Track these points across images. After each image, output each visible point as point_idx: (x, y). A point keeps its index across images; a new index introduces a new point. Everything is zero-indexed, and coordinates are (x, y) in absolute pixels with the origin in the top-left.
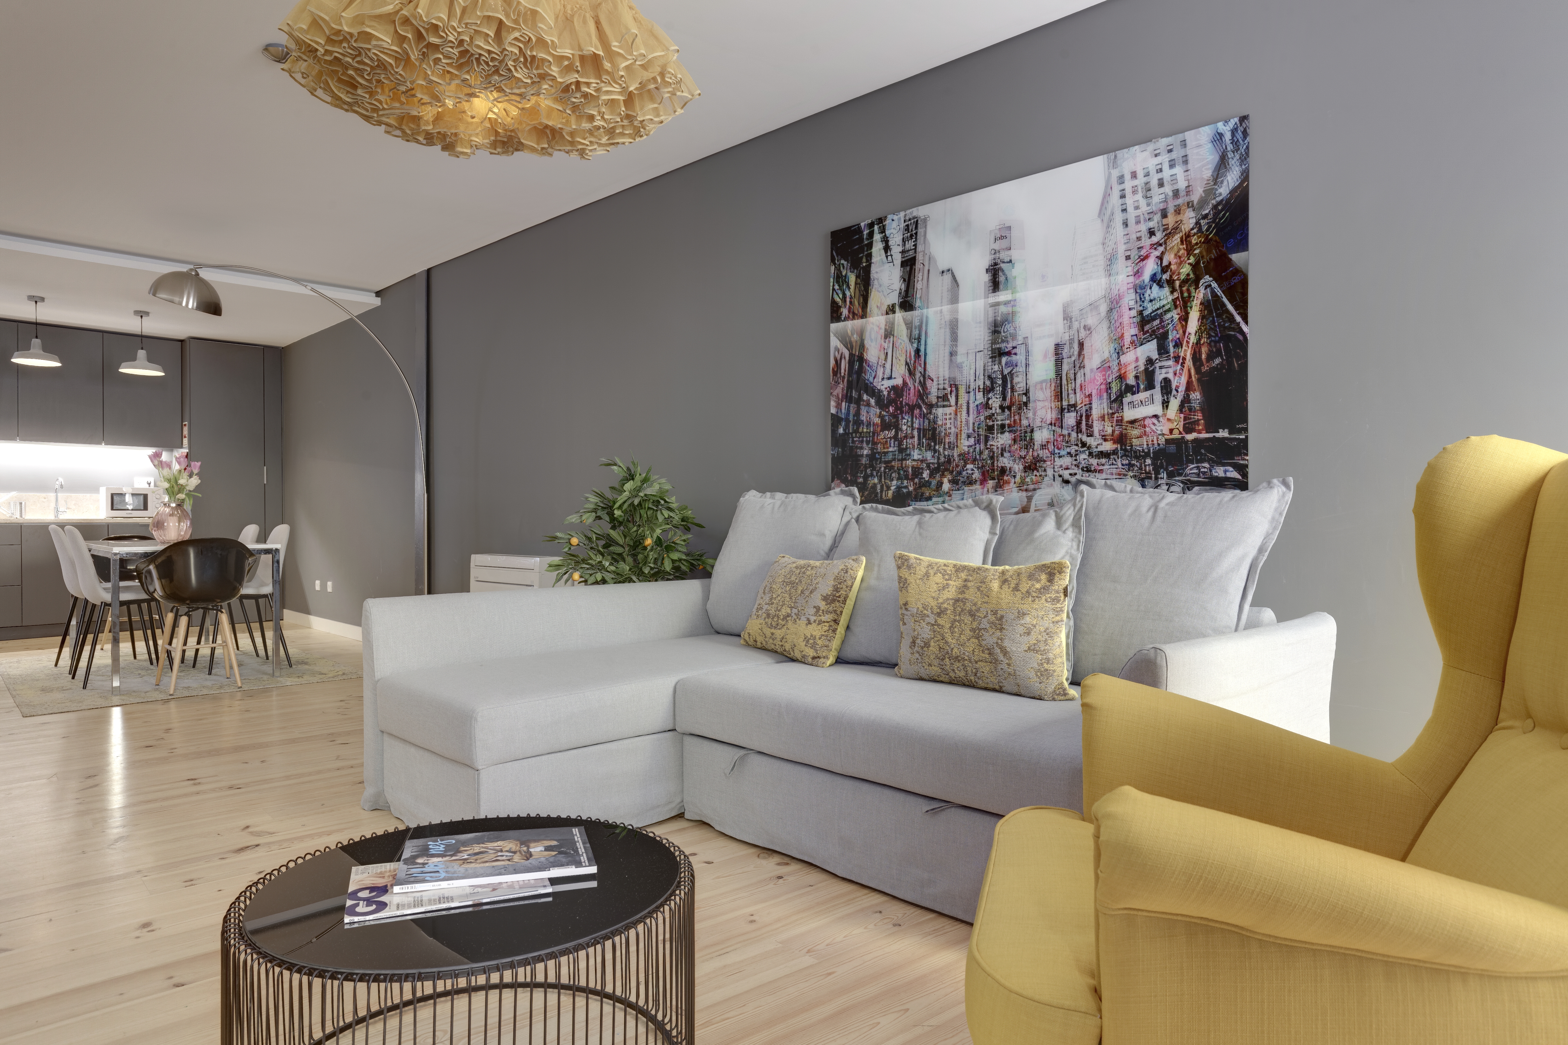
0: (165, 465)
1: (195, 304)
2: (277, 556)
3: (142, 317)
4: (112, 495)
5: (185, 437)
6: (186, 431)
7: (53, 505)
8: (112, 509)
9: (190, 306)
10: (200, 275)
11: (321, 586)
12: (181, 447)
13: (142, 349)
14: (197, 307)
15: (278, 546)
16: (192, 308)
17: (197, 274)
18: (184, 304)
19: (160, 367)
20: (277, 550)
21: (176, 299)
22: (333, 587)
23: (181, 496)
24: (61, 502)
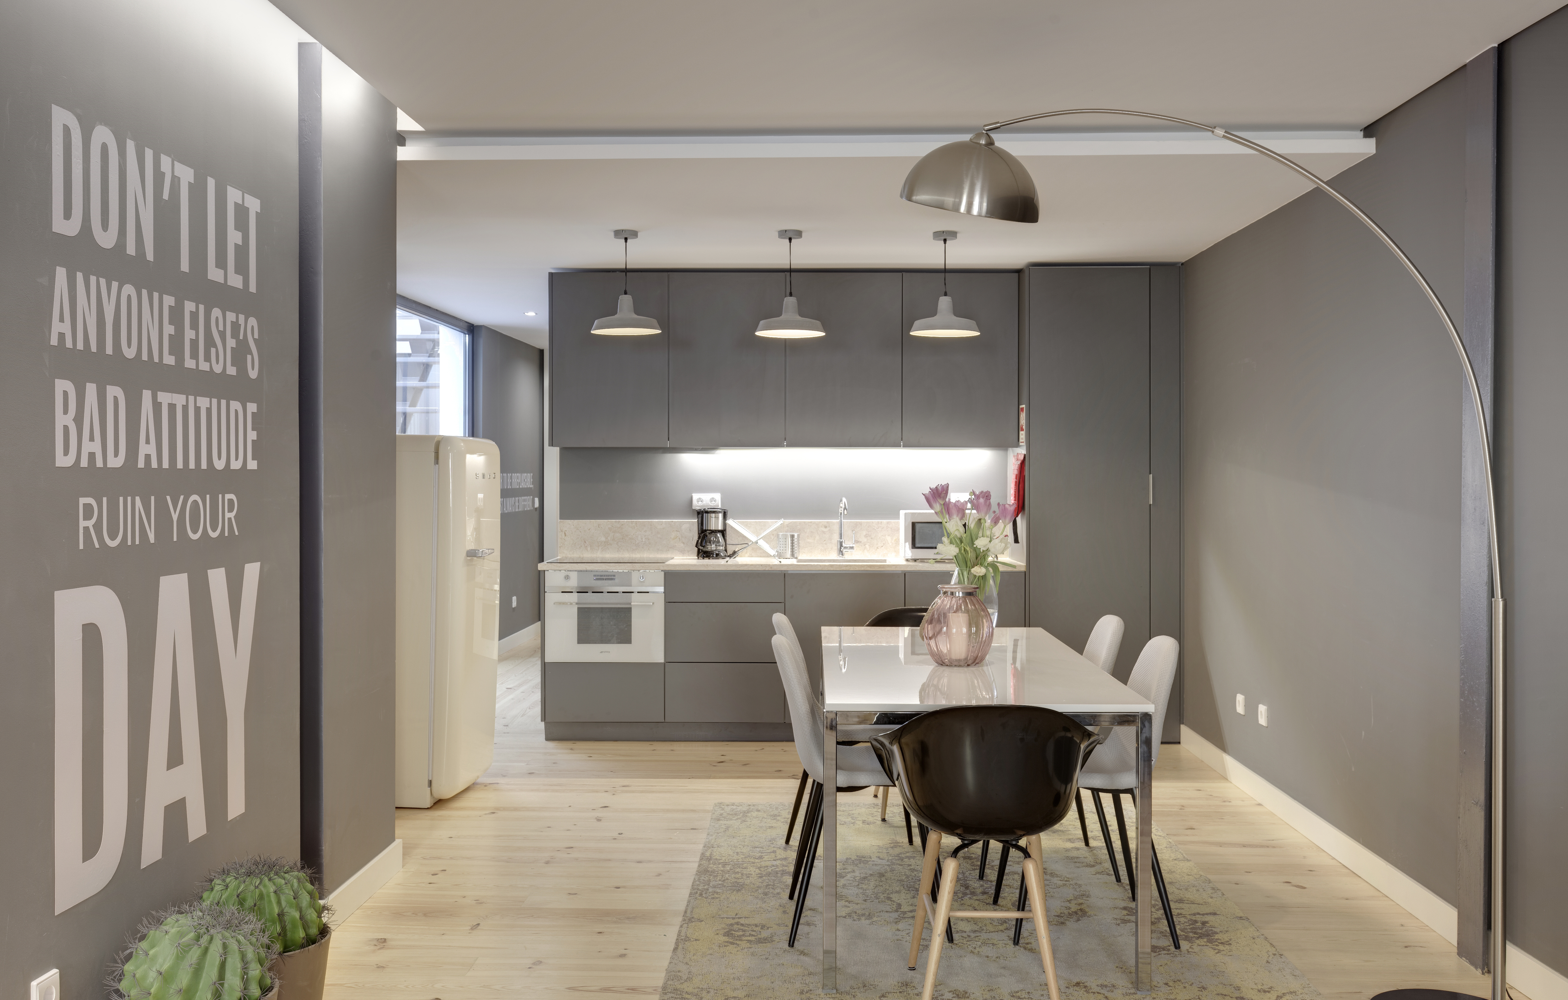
0: (954, 511)
1: (985, 205)
2: (1146, 730)
3: (945, 241)
4: (914, 524)
5: (1022, 430)
6: (1023, 421)
7: (836, 537)
8: (914, 546)
9: (975, 211)
10: (997, 144)
11: (1247, 706)
12: (1017, 445)
13: (946, 294)
14: (987, 212)
15: (1149, 708)
16: (980, 215)
17: (991, 143)
18: (963, 209)
19: (973, 323)
20: (1146, 718)
21: (949, 200)
22: (1270, 718)
23: (979, 571)
24: (847, 532)
